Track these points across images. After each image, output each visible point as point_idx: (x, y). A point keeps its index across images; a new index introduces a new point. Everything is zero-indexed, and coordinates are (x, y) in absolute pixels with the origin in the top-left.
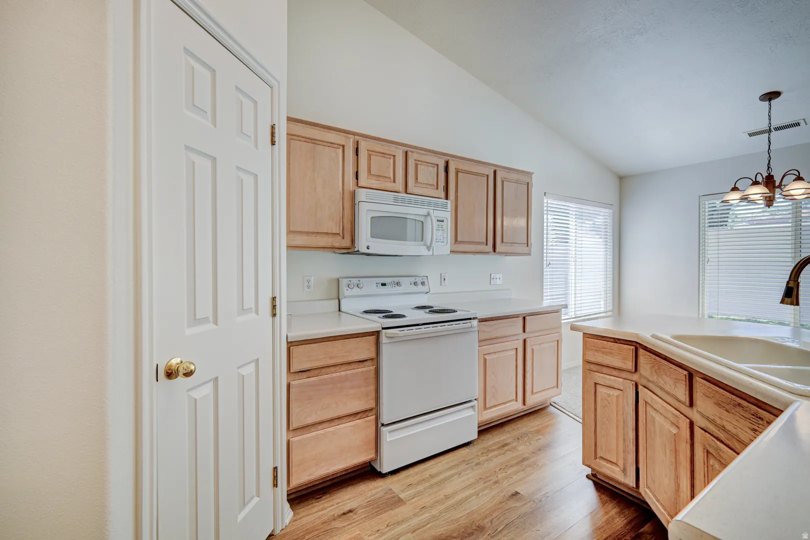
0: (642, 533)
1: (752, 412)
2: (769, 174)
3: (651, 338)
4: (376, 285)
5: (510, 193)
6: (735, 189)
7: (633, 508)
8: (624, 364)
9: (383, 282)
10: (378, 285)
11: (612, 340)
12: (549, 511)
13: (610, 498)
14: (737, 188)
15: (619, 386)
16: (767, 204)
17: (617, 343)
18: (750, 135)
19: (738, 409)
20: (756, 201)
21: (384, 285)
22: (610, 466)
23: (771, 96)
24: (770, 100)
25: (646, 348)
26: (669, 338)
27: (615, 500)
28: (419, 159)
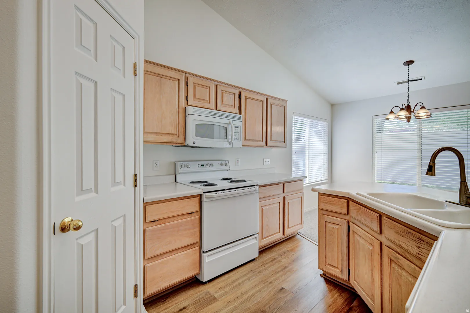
0: (352, 307)
1: (418, 237)
2: (408, 105)
3: (356, 195)
4: (198, 166)
5: (275, 112)
6: (392, 112)
7: (346, 292)
8: (341, 210)
9: (202, 164)
10: (199, 165)
11: (335, 197)
12: (301, 298)
13: (334, 287)
14: (393, 112)
15: (339, 223)
16: (407, 121)
17: (337, 198)
18: (398, 84)
19: (409, 235)
20: (402, 119)
21: (203, 165)
22: (334, 269)
23: (409, 63)
24: (408, 65)
25: (353, 201)
26: (366, 194)
27: (337, 288)
28: (225, 90)
